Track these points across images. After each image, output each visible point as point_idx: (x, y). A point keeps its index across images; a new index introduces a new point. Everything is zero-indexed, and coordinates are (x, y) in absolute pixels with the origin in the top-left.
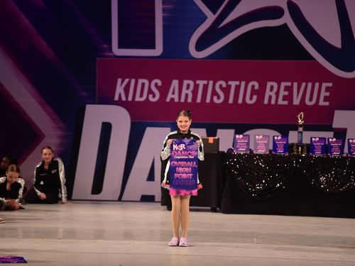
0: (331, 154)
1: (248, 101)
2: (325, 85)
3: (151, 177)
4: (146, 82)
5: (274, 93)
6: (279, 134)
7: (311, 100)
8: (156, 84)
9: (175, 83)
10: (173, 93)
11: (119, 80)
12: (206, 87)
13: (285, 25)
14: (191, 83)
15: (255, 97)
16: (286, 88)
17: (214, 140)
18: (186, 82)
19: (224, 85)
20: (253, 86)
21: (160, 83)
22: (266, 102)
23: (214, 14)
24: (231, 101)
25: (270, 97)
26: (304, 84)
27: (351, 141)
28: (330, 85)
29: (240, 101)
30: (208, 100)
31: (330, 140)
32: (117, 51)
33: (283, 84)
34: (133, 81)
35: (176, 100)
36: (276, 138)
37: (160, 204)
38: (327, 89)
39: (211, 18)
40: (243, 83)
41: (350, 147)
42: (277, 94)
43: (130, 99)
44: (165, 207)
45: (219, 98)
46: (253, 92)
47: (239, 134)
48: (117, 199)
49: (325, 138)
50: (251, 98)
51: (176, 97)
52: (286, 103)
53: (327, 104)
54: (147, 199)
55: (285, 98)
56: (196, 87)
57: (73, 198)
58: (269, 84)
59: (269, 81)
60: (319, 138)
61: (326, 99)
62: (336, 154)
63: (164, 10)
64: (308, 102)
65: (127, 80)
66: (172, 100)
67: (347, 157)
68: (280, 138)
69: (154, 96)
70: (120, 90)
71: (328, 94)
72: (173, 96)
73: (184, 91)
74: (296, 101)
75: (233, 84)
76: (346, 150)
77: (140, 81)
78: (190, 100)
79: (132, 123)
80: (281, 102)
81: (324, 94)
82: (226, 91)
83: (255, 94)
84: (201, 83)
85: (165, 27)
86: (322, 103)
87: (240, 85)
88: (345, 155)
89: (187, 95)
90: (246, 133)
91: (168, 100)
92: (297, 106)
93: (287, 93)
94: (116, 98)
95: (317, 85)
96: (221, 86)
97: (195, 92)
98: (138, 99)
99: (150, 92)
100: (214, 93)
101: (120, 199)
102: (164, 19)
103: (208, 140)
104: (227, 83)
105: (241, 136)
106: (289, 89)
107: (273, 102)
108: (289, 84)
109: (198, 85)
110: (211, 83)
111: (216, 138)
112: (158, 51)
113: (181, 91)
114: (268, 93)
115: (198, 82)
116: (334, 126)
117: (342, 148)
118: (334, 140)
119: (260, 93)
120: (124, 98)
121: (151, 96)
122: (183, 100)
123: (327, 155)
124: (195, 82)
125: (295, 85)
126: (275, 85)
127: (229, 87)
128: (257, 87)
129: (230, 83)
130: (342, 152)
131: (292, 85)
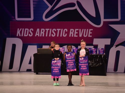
0: (93, 53)
1: (64, 36)
2: (90, 30)
3: (30, 63)
4: (28, 29)
5: (73, 33)
6: (75, 47)
7: (85, 35)
8: (31, 30)
9: (38, 30)
10: (38, 33)
11: (18, 29)
12: (49, 31)
13: (76, 9)
14: (44, 30)
15: (66, 34)
16: (77, 31)
17: (53, 49)
18: (42, 29)
19: (55, 30)
20: (65, 31)
21: (33, 30)
22: (70, 36)
23: (51, 5)
24: (58, 36)
25: (71, 34)
26: (83, 30)
27: (99, 49)
28: (92, 30)
29: (61, 36)
30: (50, 36)
31: (92, 49)
32: (17, 19)
33: (76, 30)
34: (23, 29)
35: (39, 36)
36: (74, 48)
37: (34, 72)
38: (91, 31)
39: (50, 7)
40: (62, 30)
41: (99, 51)
42: (74, 33)
43: (22, 35)
44: (35, 73)
45: (53, 35)
46: (66, 32)
47: (61, 47)
48: (18, 71)
49: (91, 48)
50: (65, 35)
51: (38, 35)
52: (77, 36)
53: (91, 36)
54: (29, 70)
55: (76, 34)
56: (46, 31)
57: (2, 71)
58: (71, 30)
59: (71, 29)
60: (89, 48)
61: (91, 35)
62: (94, 53)
63: (34, 4)
64: (84, 36)
65: (21, 29)
66: (37, 36)
67: (98, 55)
68: (75, 48)
69: (31, 35)
70: (18, 32)
71: (91, 33)
72: (37, 34)
73: (41, 33)
74: (80, 36)
75: (59, 30)
76: (98, 52)
77: (26, 29)
78: (43, 36)
79: (23, 44)
80: (75, 36)
81: (90, 33)
82: (56, 32)
83: (66, 33)
84: (47, 30)
85: (34, 10)
86: (89, 36)
87: (61, 30)
88: (97, 54)
89: (42, 34)
90: (63, 47)
91: (36, 36)
92: (81, 37)
93: (77, 33)
94: (17, 35)
95: (87, 30)
96: (54, 31)
97: (45, 33)
98: (25, 35)
99: (29, 33)
100: (52, 33)
101: (19, 71)
102: (34, 7)
103: (51, 49)
104: (56, 30)
105: (62, 48)
106: (78, 31)
107: (72, 36)
108: (78, 30)
109: (46, 30)
110: (51, 30)
111: (54, 49)
112: (32, 19)
113: (40, 33)
114: (71, 33)
115: (46, 29)
116: (94, 44)
117: (96, 51)
118: (94, 49)
119: (68, 33)
120: (20, 35)
121: (29, 35)
122: (41, 36)
123: (91, 54)
124: (45, 29)
125: (80, 30)
126: (73, 30)
127: (57, 31)
128: (67, 31)
129: (57, 29)
130: (96, 53)
131: (79, 30)
